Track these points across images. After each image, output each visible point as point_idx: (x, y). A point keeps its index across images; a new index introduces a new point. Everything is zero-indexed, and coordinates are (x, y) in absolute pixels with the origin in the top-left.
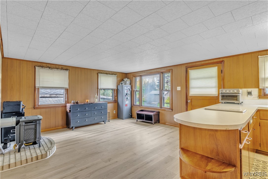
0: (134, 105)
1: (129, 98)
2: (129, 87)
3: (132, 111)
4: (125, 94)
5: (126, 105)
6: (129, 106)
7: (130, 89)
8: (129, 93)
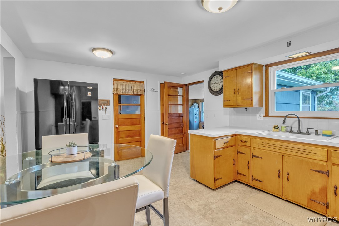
0: (201, 122)
1: (197, 117)
2: (197, 109)
3: (200, 126)
4: (194, 114)
5: (195, 122)
6: (197, 122)
7: (198, 110)
8: (197, 113)
